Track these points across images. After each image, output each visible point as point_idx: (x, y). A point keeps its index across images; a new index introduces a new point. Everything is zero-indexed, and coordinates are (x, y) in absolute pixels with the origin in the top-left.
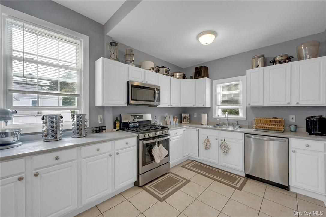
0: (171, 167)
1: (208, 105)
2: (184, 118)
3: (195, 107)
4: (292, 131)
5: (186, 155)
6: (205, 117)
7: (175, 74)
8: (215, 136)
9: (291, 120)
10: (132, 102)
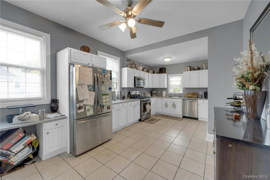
0: (151, 115)
1: (166, 87)
2: (153, 93)
3: (159, 88)
4: (200, 98)
5: (156, 111)
6: (164, 93)
7: (150, 71)
8: (169, 101)
9: (200, 94)
10: (137, 86)
